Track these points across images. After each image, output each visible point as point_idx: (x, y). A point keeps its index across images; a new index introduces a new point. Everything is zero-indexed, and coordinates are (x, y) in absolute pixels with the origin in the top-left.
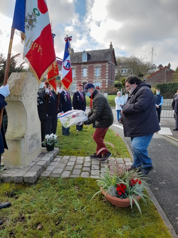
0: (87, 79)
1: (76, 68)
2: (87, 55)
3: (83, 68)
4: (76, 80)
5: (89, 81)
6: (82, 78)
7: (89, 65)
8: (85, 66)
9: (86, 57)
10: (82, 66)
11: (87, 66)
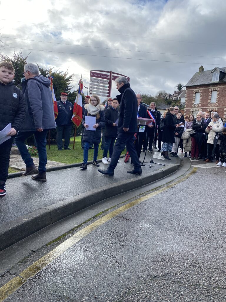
0: (216, 106)
1: (202, 91)
2: (219, 72)
3: (212, 91)
4: (200, 107)
5: (218, 108)
6: (209, 105)
7: (221, 86)
8: (214, 88)
9: (217, 77)
10: (211, 88)
11: (218, 88)
